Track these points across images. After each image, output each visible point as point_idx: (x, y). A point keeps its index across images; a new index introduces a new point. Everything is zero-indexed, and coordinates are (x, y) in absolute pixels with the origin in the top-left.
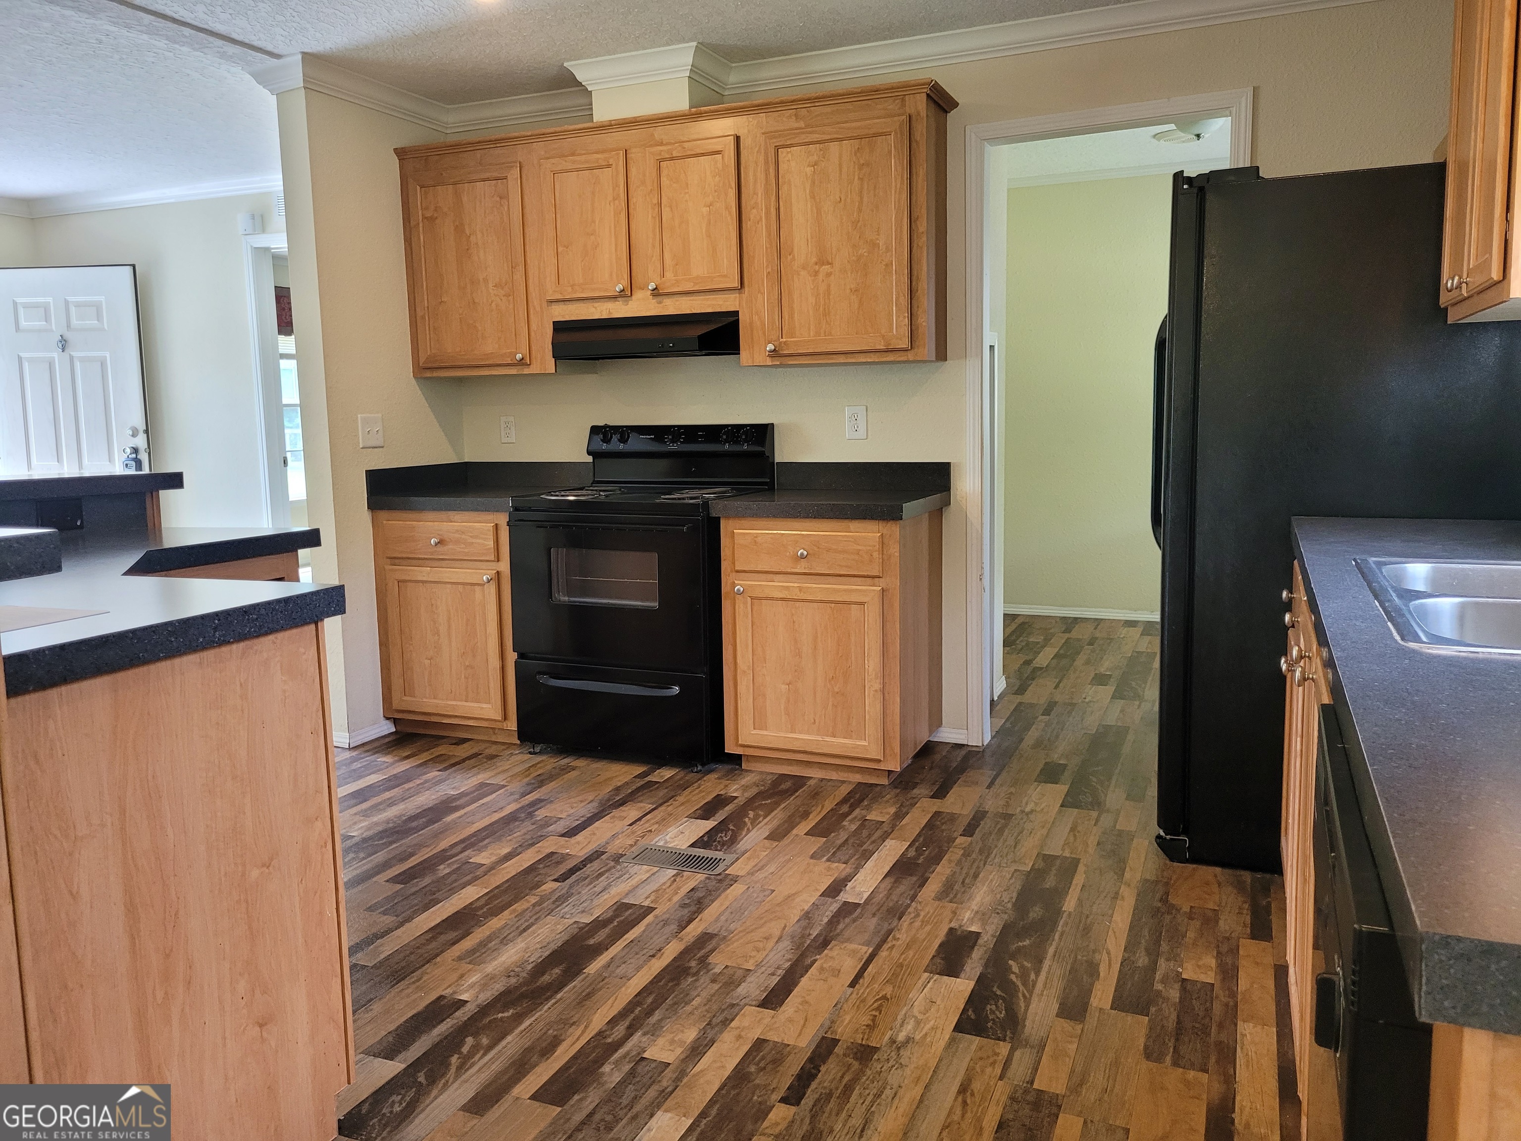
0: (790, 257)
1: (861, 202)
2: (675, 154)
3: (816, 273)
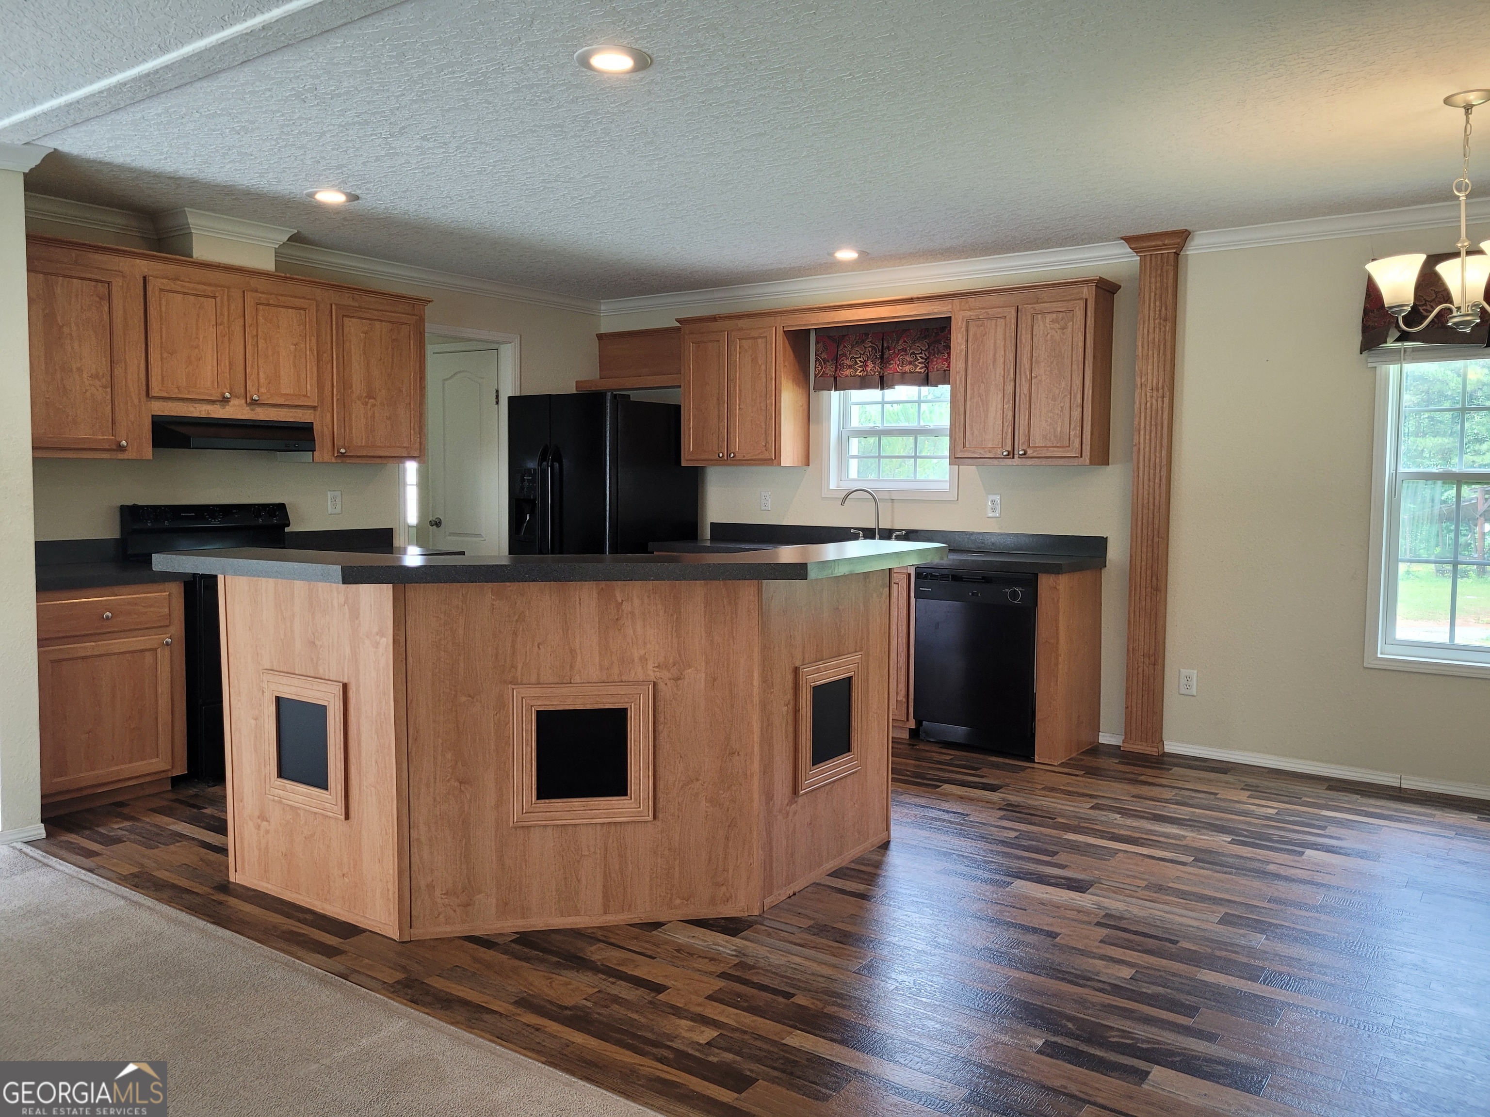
0: (350, 391)
1: (393, 363)
2: (271, 302)
3: (366, 404)
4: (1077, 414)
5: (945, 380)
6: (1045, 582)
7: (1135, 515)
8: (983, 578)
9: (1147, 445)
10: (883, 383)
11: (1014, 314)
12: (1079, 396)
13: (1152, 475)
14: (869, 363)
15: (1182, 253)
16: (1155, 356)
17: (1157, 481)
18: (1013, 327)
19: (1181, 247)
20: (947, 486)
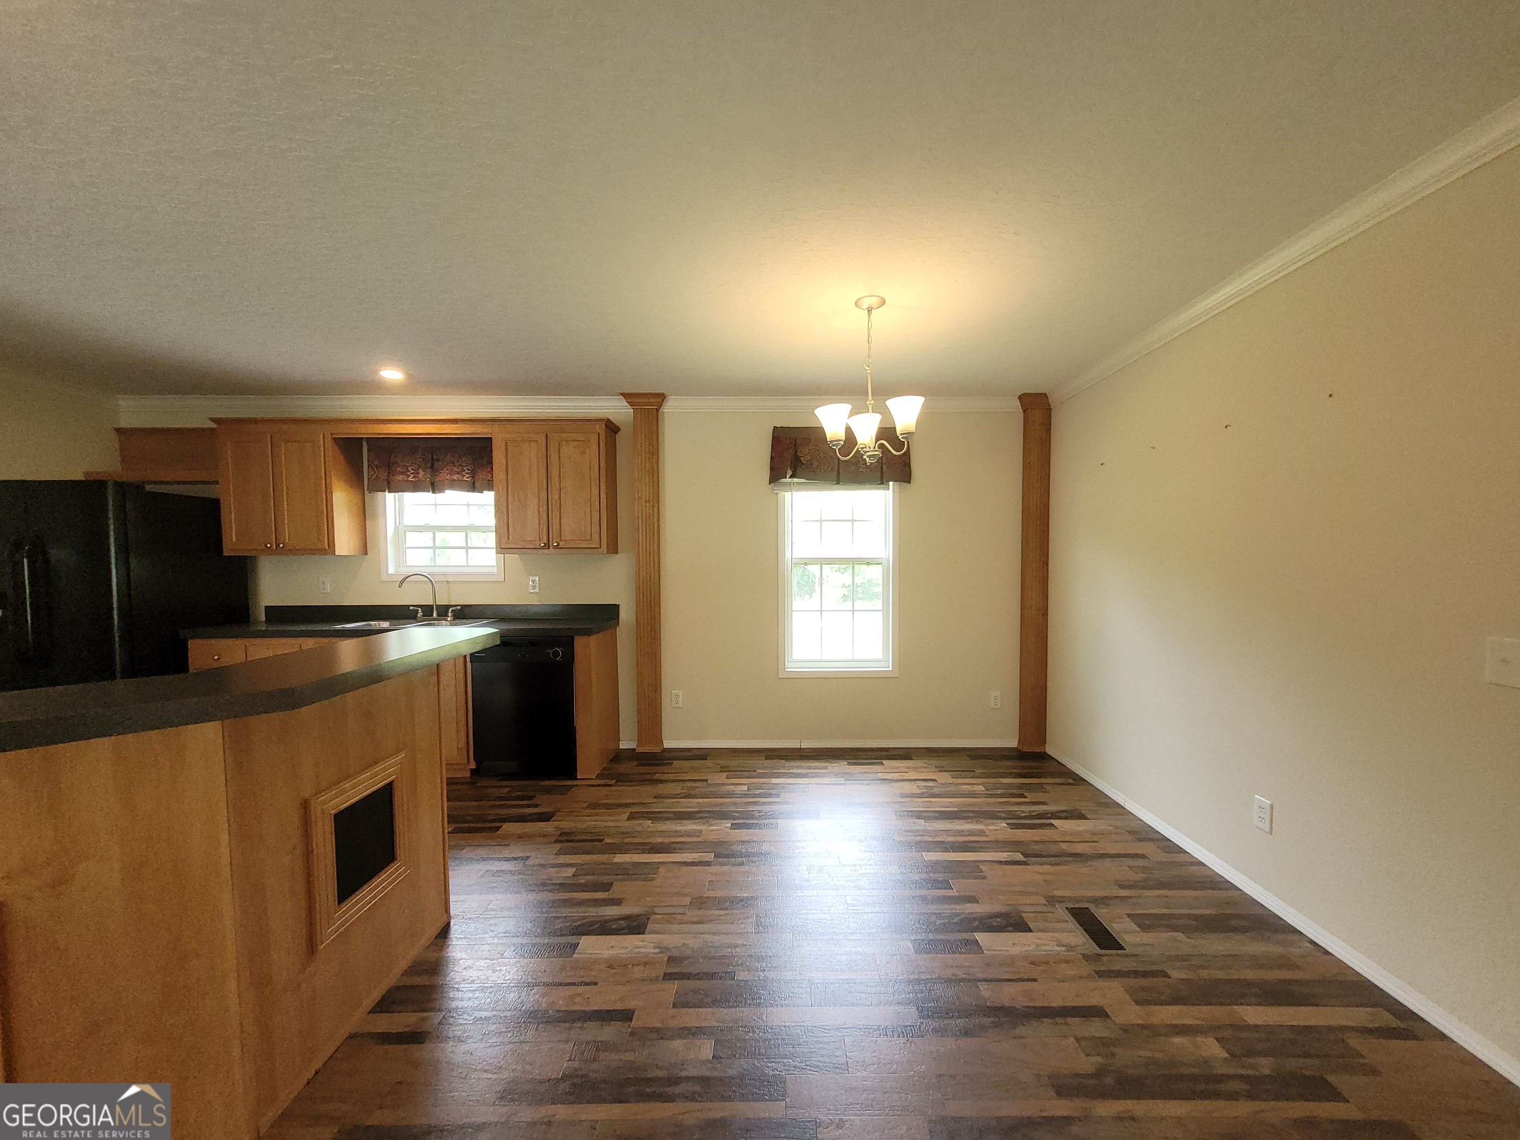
4: (596, 515)
5: (490, 488)
6: (580, 642)
7: (638, 588)
8: (530, 642)
9: (644, 537)
10: (434, 487)
11: (544, 438)
12: (597, 503)
13: (648, 562)
14: (421, 471)
15: (660, 410)
16: (647, 478)
17: (652, 564)
18: (544, 449)
19: (660, 405)
20: (495, 570)
